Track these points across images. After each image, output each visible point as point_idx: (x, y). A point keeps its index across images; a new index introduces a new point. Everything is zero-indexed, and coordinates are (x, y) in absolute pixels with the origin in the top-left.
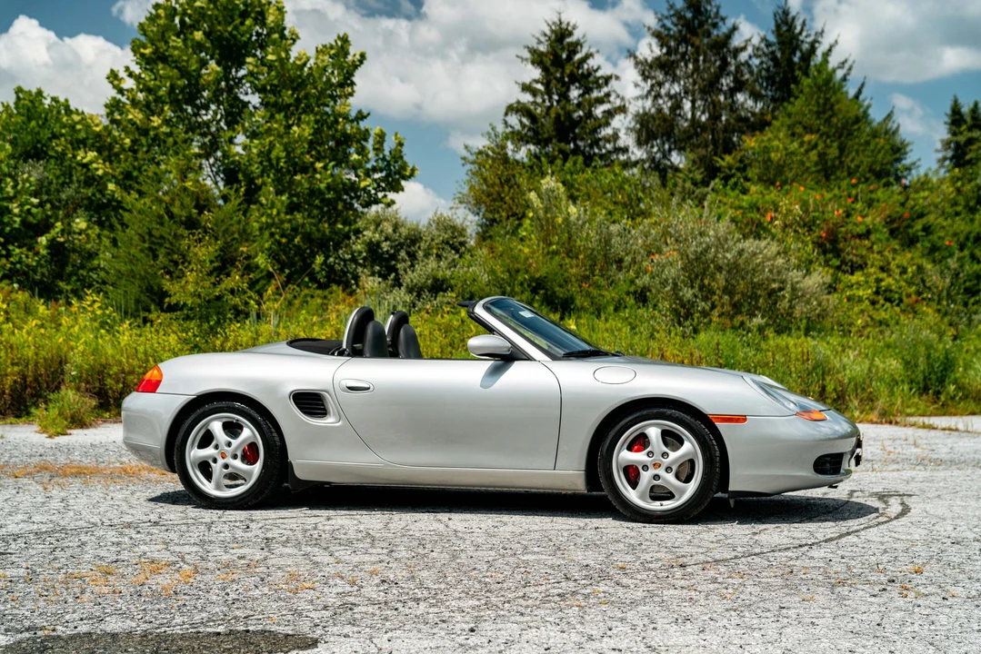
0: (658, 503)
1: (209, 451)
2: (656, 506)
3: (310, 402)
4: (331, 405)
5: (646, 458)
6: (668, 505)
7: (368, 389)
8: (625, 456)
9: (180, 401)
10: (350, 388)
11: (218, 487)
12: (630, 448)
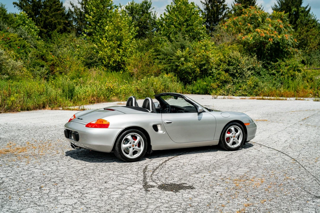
0: (233, 146)
1: (128, 145)
2: (232, 147)
3: (155, 127)
4: (159, 128)
5: (232, 135)
6: (235, 146)
7: (171, 123)
8: (227, 135)
9: (120, 130)
10: (167, 123)
11: (131, 156)
12: (227, 133)
